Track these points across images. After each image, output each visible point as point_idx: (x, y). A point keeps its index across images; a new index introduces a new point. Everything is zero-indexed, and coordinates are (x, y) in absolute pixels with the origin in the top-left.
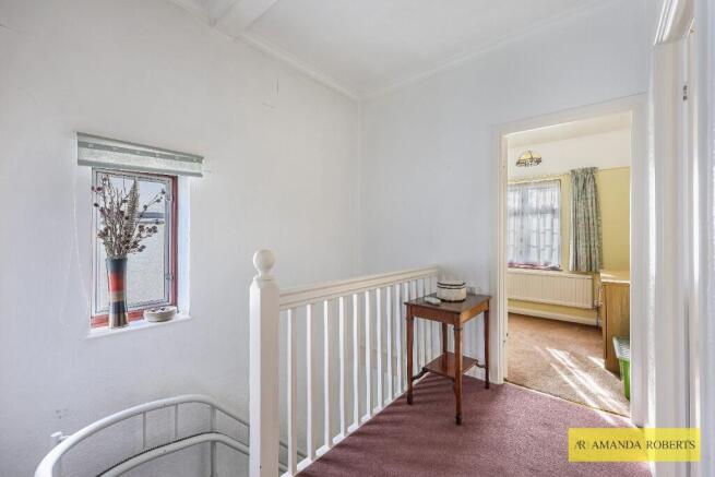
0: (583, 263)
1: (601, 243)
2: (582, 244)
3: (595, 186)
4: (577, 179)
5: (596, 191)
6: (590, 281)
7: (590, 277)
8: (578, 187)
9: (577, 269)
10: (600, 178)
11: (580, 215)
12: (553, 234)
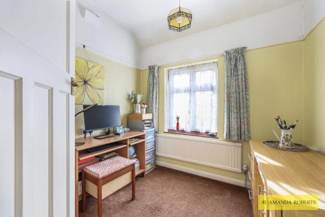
0: (234, 133)
1: (248, 115)
2: (233, 115)
3: (245, 64)
4: (230, 59)
5: (245, 69)
6: (240, 149)
7: (240, 145)
8: (231, 65)
9: (229, 137)
10: (249, 56)
11: (233, 90)
12: (212, 107)
